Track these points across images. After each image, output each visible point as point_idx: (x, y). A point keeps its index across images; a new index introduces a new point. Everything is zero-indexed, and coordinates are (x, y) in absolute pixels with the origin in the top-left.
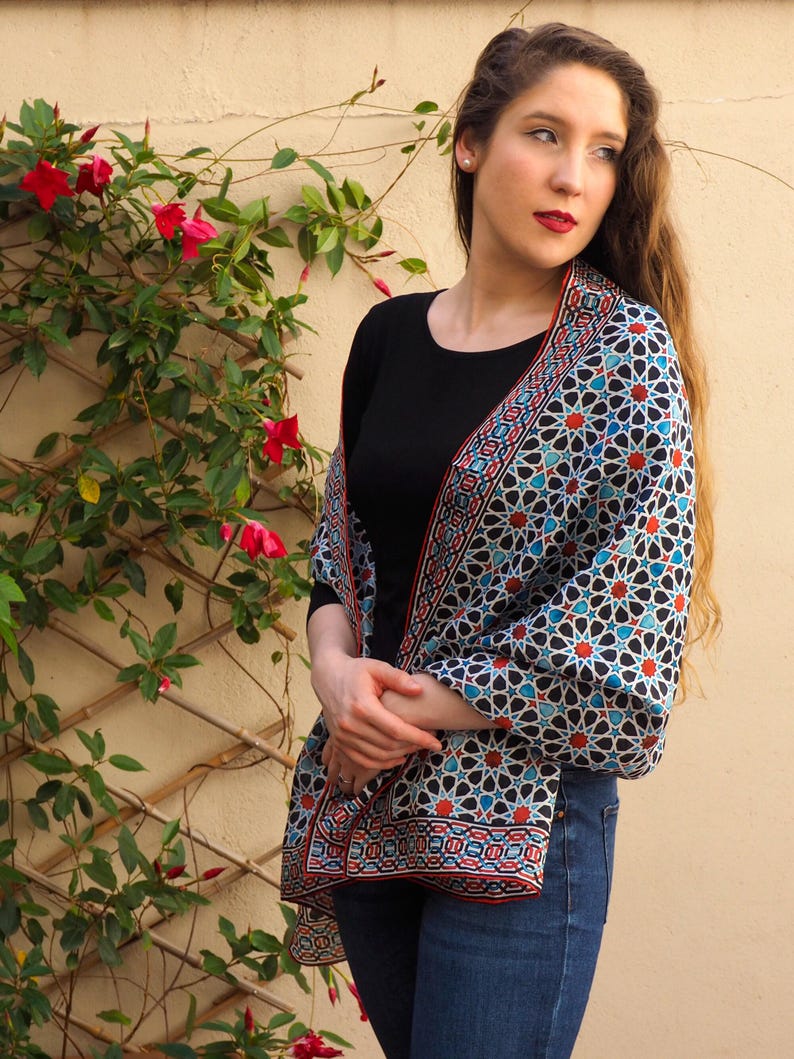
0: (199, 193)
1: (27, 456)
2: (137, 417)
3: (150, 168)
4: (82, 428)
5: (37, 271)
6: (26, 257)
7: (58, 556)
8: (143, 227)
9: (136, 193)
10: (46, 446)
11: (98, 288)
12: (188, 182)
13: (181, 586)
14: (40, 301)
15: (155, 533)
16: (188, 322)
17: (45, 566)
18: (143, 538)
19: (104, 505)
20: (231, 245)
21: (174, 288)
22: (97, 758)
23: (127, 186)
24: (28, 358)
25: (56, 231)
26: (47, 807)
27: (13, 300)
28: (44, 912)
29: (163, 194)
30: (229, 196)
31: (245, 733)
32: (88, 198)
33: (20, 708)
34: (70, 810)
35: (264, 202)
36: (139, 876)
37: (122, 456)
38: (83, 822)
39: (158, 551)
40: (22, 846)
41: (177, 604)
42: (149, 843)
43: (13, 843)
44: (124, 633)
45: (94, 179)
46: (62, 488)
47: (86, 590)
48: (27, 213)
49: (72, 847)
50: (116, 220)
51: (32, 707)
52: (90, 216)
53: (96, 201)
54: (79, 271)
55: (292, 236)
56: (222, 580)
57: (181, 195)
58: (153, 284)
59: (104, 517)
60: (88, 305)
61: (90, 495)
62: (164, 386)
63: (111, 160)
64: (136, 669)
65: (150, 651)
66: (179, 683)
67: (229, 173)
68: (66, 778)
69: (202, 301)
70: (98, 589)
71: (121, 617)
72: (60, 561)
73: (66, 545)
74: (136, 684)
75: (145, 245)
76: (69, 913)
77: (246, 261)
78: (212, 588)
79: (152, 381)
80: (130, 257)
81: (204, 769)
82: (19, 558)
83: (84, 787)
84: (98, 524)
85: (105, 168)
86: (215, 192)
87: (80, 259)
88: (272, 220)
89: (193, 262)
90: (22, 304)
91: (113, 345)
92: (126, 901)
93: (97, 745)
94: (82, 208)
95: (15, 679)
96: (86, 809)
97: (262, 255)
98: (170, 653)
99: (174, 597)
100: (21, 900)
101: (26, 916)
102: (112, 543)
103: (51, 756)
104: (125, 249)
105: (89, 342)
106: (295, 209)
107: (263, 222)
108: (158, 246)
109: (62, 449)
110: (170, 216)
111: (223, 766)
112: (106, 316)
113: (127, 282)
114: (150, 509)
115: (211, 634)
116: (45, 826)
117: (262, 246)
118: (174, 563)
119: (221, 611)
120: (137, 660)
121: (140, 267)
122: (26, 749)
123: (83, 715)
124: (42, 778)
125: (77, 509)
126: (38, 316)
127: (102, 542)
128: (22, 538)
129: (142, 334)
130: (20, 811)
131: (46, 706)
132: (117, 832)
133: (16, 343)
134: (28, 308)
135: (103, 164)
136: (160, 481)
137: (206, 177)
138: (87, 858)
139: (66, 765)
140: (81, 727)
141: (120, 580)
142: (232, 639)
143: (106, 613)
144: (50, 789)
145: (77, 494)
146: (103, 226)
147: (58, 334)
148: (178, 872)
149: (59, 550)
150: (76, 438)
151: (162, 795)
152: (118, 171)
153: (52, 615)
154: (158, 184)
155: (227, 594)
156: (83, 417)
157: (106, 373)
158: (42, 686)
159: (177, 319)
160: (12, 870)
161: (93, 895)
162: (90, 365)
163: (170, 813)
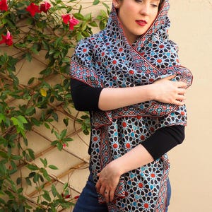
0: (73, 12)
1: (26, 84)
2: (56, 73)
3: (60, 5)
4: (41, 76)
5: (29, 33)
6: (26, 29)
7: (34, 111)
8: (57, 22)
9: (57, 12)
10: (31, 81)
11: (45, 38)
12: (70, 9)
13: (68, 119)
14: (30, 41)
15: (60, 105)
16: (70, 47)
17: (31, 114)
18: (57, 106)
19: (47, 97)
20: (81, 26)
21: (66, 38)
22: (45, 166)
23: (54, 10)
24: (27, 57)
25: (34, 22)
26: (31, 180)
27: (22, 41)
28: (31, 208)
29: (64, 12)
30: (81, 13)
31: (85, 160)
32: (43, 13)
33: (24, 152)
34: (38, 180)
35: (90, 14)
36: (57, 198)
37: (52, 84)
38: (41, 183)
39: (61, 110)
40: (24, 190)
41: (67, 124)
42: (60, 189)
43: (22, 189)
44: (52, 132)
45: (45, 8)
46: (35, 92)
47: (42, 120)
48: (26, 17)
49: (38, 190)
50: (50, 19)
51: (27, 152)
52: (43, 18)
53: (45, 14)
54: (40, 34)
55: (98, 24)
56: (79, 117)
57: (68, 12)
58: (60, 37)
59: (47, 100)
60: (43, 42)
61: (44, 94)
62: (64, 65)
63: (50, 3)
64: (56, 142)
65: (60, 137)
66: (67, 145)
67: (81, 7)
68: (37, 171)
69: (74, 42)
70: (45, 120)
71: (51, 127)
72: (35, 112)
73: (36, 108)
74: (56, 146)
75: (58, 26)
76: (37, 208)
77: (85, 30)
78: (76, 120)
79: (61, 63)
80: (54, 29)
81: (73, 169)
82: (25, 111)
83: (42, 174)
84: (46, 102)
85: (49, 5)
86: (77, 12)
87: (40, 30)
88: (92, 19)
89: (71, 31)
90: (25, 42)
91: (50, 53)
92: (53, 205)
93: (45, 162)
94: (41, 16)
95: (23, 145)
96: (42, 180)
97: (90, 29)
98: (65, 137)
99: (66, 122)
100: (25, 205)
101: (26, 209)
102: (49, 107)
103: (32, 165)
104: (53, 27)
105: (44, 53)
106: (98, 16)
107: (90, 20)
108: (62, 26)
109: (35, 82)
110: (66, 18)
111: (78, 168)
112: (48, 46)
113: (53, 36)
114: (60, 98)
115: (75, 132)
116: (30, 184)
117: (90, 26)
118: (66, 113)
119: (78, 126)
120: (56, 139)
121: (57, 32)
122: (25, 164)
123: (41, 154)
124: (30, 171)
125: (40, 98)
126: (29, 45)
127: (46, 107)
128: (24, 106)
129: (57, 51)
130: (24, 180)
131: (31, 152)
132: (51, 186)
133: (23, 53)
134: (27, 43)
135: (48, 4)
136: (63, 90)
137: (75, 7)
138: (43, 193)
139: (36, 168)
140: (41, 157)
141: (51, 117)
142: (82, 134)
143: (48, 127)
144: (32, 174)
145: (40, 94)
146: (47, 21)
147: (35, 50)
148: (68, 197)
149: (35, 110)
150: (39, 79)
151: (62, 176)
152: (52, 6)
153: (33, 127)
154: (62, 9)
155: (80, 121)
156: (41, 73)
157: (47, 61)
158: (30, 146)
159: (67, 46)
160: (22, 196)
161: (44, 203)
162: (43, 59)
163: (64, 181)
